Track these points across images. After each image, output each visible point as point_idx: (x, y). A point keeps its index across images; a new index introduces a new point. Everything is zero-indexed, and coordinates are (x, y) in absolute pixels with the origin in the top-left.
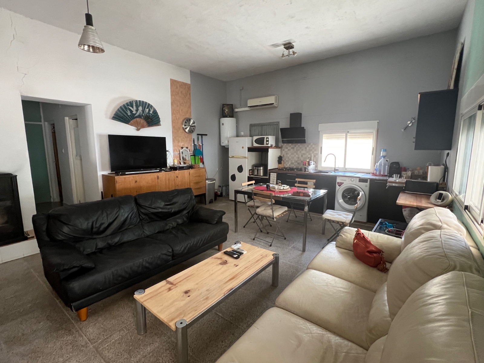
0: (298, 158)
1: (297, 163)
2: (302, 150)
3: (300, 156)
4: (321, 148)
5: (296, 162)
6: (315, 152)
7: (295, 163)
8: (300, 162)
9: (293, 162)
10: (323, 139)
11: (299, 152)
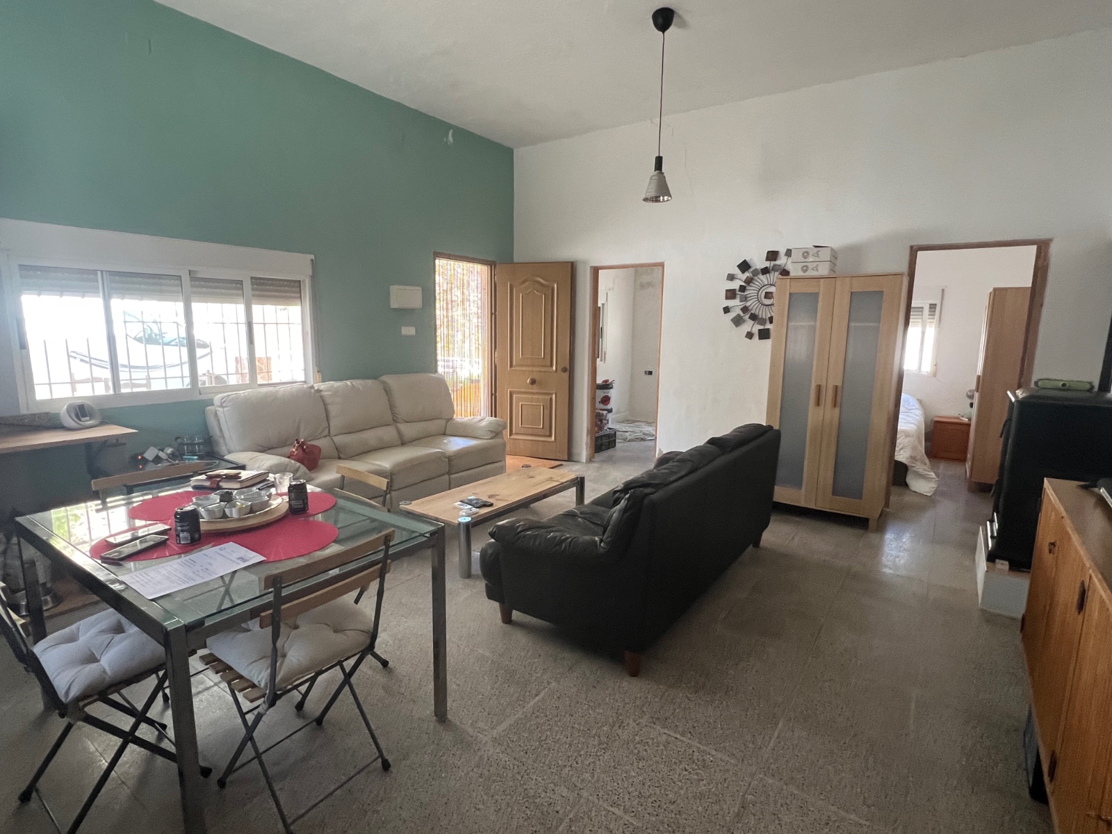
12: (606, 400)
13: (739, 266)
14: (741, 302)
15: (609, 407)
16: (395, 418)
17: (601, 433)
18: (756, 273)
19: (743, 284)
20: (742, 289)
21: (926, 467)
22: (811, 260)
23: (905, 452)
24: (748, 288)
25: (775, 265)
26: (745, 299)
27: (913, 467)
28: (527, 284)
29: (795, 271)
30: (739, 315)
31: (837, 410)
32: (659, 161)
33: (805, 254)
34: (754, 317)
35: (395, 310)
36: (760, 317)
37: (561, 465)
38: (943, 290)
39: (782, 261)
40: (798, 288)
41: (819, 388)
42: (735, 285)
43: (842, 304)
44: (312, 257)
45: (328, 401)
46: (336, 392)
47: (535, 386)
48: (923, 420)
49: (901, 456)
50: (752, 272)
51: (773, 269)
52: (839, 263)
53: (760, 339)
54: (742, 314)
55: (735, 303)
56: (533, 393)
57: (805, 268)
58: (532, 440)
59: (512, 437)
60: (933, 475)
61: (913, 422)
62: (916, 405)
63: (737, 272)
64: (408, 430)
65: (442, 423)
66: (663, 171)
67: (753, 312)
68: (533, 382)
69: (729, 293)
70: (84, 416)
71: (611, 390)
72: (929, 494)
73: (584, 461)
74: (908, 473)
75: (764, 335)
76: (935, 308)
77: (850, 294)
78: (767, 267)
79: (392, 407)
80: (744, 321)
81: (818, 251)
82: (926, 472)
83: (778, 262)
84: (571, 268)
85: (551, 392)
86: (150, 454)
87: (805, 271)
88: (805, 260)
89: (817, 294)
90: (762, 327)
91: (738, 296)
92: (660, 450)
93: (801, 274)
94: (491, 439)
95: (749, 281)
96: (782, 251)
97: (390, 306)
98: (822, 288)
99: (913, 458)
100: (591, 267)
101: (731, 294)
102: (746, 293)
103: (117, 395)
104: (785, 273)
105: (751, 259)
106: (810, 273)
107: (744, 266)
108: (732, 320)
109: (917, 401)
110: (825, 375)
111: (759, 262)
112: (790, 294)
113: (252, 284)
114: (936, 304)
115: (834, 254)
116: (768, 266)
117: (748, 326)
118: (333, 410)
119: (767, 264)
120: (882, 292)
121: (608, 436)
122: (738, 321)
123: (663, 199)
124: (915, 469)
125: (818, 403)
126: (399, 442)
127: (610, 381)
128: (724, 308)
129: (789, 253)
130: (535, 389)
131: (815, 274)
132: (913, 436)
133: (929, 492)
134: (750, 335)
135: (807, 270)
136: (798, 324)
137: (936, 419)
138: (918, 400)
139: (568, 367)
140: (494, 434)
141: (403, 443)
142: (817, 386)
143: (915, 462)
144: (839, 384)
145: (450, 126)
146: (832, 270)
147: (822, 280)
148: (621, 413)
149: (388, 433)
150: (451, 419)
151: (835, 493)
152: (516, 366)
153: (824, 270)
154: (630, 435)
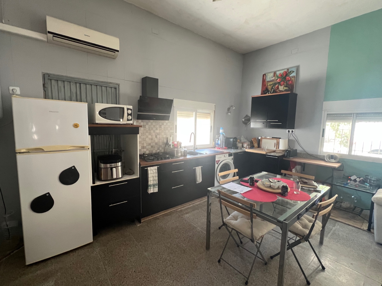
0: (152, 139)
1: (150, 147)
2: (157, 129)
3: (154, 137)
4: (176, 126)
5: (150, 144)
6: (171, 131)
7: (147, 147)
8: (154, 144)
9: (145, 145)
10: (177, 117)
11: (152, 131)
70: (333, 159)
86: (353, 178)
103: (350, 155)
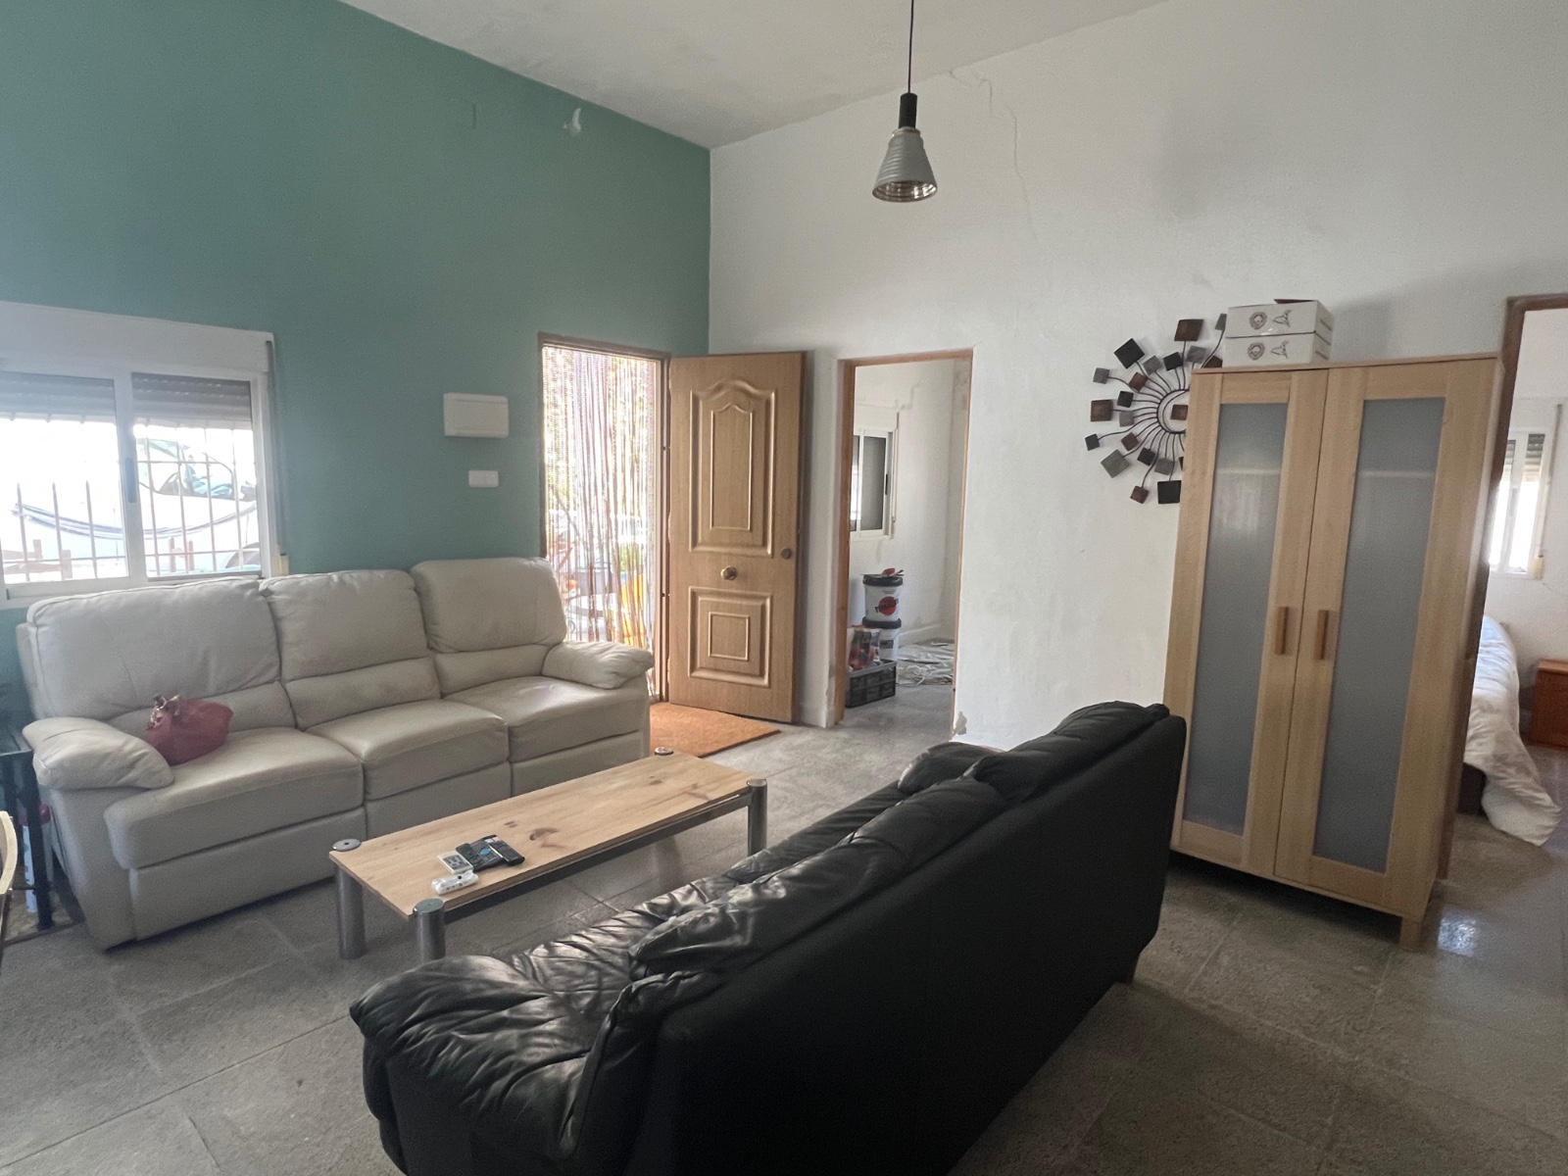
12: (889, 605)
13: (1120, 353)
14: (1122, 425)
15: (894, 618)
16: (432, 644)
17: (865, 670)
18: (1153, 365)
19: (1128, 389)
20: (1126, 399)
21: (1529, 780)
22: (1271, 331)
23: (1481, 744)
24: (1138, 397)
25: (1194, 349)
26: (1129, 420)
27: (1501, 778)
28: (722, 393)
29: (1233, 356)
30: (1117, 453)
31: (1327, 666)
32: (909, 104)
33: (1258, 318)
34: (1148, 457)
35: (451, 438)
36: (1162, 456)
37: (778, 732)
38: (1560, 406)
39: (1208, 340)
40: (1239, 393)
41: (1286, 613)
42: (1111, 391)
43: (1343, 423)
44: (270, 337)
45: (281, 612)
46: (300, 594)
47: (734, 583)
48: (1515, 669)
49: (1475, 754)
50: (1146, 364)
51: (1190, 358)
52: (1335, 337)
53: (1161, 501)
54: (1124, 451)
55: (1111, 428)
56: (731, 595)
57: (1257, 349)
58: (730, 682)
59: (696, 674)
60: (1545, 798)
61: (1495, 675)
62: (1499, 636)
63: (1114, 364)
64: (456, 667)
65: (535, 652)
66: (918, 126)
67: (1147, 446)
68: (732, 574)
69: (1098, 408)
71: (899, 588)
72: (1538, 842)
73: (824, 726)
74: (1488, 788)
75: (1169, 493)
76: (1541, 442)
77: (1361, 404)
78: (1177, 353)
79: (427, 622)
80: (1128, 465)
81: (1287, 313)
82: (1530, 792)
83: (1200, 344)
84: (804, 363)
85: (765, 594)
87: (1255, 356)
88: (1257, 332)
89: (1284, 407)
90: (1165, 478)
91: (1117, 415)
92: (961, 714)
93: (1247, 362)
94: (614, 688)
95: (1138, 383)
96: (1210, 318)
97: (442, 430)
98: (1295, 392)
99: (1500, 759)
100: (840, 361)
101: (1102, 411)
102: (1131, 408)
104: (1215, 362)
105: (1144, 339)
106: (1267, 361)
107: (1130, 353)
108: (1103, 463)
109: (1499, 627)
110: (1299, 586)
111: (1159, 342)
112: (1221, 405)
113: (135, 386)
114: (1543, 436)
115: (1325, 321)
116: (1180, 351)
117: (1138, 475)
118: (291, 629)
119: (1179, 347)
120: (1442, 400)
121: (880, 675)
122: (1115, 465)
123: (921, 194)
124: (1502, 783)
125: (1282, 648)
126: (435, 691)
127: (896, 571)
128: (1088, 439)
129: (1221, 323)
130: (733, 587)
131: (1280, 361)
132: (1498, 711)
133: (1538, 838)
134: (1140, 495)
135: (1261, 353)
136: (1237, 471)
137: (1542, 666)
138: (1502, 624)
139: (794, 549)
140: (622, 680)
141: (444, 693)
142: (1280, 609)
143: (1504, 768)
144: (1333, 606)
145: (574, 102)
146: (1320, 354)
147: (1295, 375)
148: (922, 626)
149: (411, 674)
150: (559, 643)
151: (1318, 849)
152: (704, 544)
153: (1300, 353)
154: (928, 671)
